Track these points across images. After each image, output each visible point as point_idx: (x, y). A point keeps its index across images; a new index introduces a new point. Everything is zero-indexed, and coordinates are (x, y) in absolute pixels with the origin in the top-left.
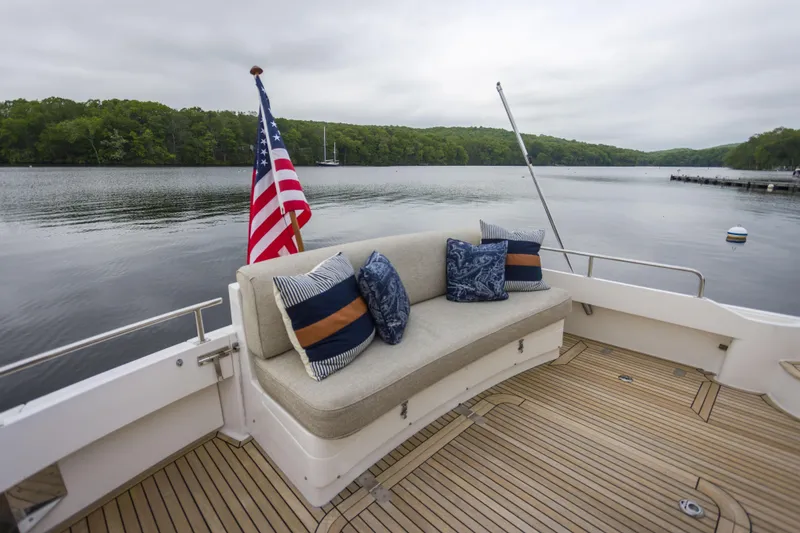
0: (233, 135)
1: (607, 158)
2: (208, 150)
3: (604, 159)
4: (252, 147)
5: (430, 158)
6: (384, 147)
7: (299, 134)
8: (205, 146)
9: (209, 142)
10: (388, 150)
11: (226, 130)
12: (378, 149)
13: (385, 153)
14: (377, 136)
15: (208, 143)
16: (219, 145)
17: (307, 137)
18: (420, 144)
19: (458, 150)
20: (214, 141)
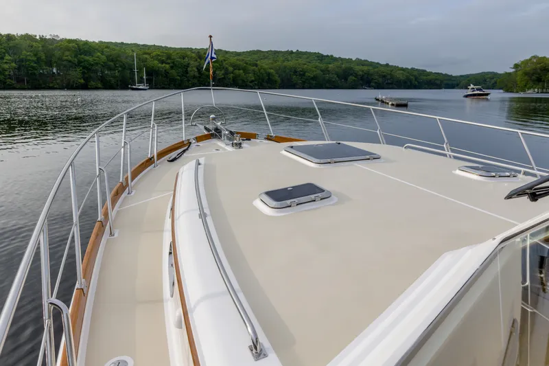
0: (35, 59)
1: (413, 82)
2: (7, 73)
3: (411, 82)
4: (55, 71)
5: (240, 82)
6: (193, 71)
7: (104, 58)
8: (4, 70)
9: (9, 64)
10: (197, 74)
11: (25, 54)
12: (187, 73)
13: (194, 77)
14: (186, 60)
15: (6, 66)
16: (19, 69)
17: (112, 61)
18: (231, 69)
19: (269, 74)
20: (14, 64)
